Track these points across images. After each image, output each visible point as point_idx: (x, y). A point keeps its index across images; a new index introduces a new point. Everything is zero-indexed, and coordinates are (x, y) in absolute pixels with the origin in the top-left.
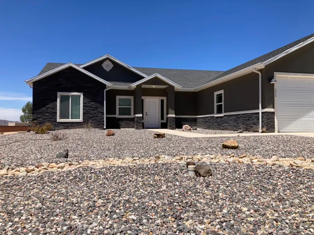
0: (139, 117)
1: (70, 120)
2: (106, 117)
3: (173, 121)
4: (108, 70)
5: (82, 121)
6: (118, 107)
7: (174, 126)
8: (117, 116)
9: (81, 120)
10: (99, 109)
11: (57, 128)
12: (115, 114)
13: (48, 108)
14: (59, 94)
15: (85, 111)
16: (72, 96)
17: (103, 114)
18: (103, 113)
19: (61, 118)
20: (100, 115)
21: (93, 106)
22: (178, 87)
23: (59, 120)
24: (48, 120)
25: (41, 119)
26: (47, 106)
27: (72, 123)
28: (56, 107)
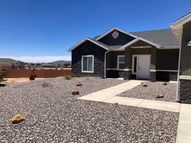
0: (127, 71)
1: (87, 72)
2: (106, 71)
3: (154, 75)
4: (115, 38)
5: (93, 73)
7: (155, 79)
8: (118, 69)
10: (102, 65)
11: (82, 76)
12: (117, 68)
13: (78, 64)
14: (83, 56)
15: (95, 66)
16: (89, 57)
17: (104, 69)
18: (104, 67)
19: (84, 70)
20: (102, 69)
21: (99, 63)
22: (158, 46)
23: (83, 71)
24: (78, 71)
25: (75, 71)
26: (77, 64)
27: (89, 73)
28: (81, 64)
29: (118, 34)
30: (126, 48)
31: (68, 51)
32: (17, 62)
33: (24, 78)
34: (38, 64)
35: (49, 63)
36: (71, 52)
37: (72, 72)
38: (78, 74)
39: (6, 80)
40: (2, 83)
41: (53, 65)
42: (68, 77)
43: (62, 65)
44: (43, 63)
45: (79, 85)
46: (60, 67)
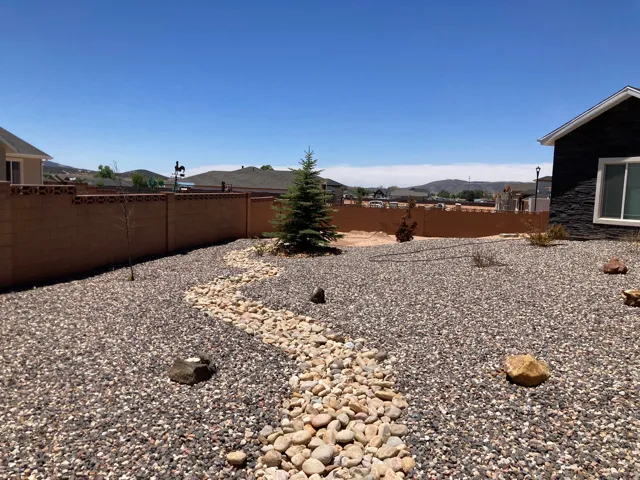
1: (621, 221)
11: (591, 236)
13: (578, 192)
14: (603, 162)
16: (630, 164)
19: (602, 215)
23: (597, 219)
24: (576, 217)
25: (564, 215)
26: (577, 189)
27: (625, 227)
28: (594, 190)
31: (542, 142)
32: (325, 183)
33: (364, 233)
34: (379, 192)
35: (413, 189)
36: (553, 148)
37: (553, 219)
38: (575, 228)
39: (340, 236)
40: (332, 244)
41: (426, 195)
42: (540, 238)
43: (454, 197)
44: (393, 189)
45: (615, 272)
46: (453, 203)
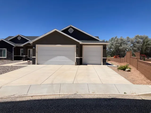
1: (3, 57)
2: (14, 57)
6: (21, 53)
8: (21, 56)
9: (6, 57)
10: (12, 54)
12: (20, 55)
16: (3, 49)
18: (13, 55)
21: (10, 53)
29: (20, 38)
30: (24, 46)
